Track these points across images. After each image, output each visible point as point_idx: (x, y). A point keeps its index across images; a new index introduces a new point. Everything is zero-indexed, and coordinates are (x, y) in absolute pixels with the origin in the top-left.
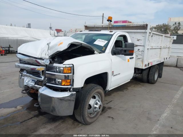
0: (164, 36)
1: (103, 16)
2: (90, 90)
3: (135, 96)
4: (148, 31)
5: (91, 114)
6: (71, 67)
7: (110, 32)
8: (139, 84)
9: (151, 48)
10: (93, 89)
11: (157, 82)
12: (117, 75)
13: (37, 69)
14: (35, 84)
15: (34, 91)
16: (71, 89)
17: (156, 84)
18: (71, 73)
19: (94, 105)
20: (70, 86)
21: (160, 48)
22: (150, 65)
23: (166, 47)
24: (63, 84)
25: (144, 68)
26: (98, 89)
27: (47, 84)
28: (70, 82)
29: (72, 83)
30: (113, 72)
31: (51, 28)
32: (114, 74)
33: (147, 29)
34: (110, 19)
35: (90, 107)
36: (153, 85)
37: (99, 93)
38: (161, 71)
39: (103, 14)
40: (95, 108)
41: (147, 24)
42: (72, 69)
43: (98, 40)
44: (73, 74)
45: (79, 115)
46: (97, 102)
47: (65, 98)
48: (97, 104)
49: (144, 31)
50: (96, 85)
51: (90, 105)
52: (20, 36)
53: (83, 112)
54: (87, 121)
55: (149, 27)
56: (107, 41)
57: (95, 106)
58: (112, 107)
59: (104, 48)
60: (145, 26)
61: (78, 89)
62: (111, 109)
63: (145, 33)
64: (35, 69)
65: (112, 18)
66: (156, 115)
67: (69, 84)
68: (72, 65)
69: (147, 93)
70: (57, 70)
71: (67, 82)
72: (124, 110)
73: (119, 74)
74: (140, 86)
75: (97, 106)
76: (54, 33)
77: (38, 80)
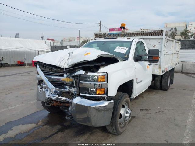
0: (174, 42)
1: (100, 24)
2: (120, 98)
3: (153, 103)
4: (164, 36)
5: (121, 123)
6: (104, 76)
7: (128, 39)
8: (152, 91)
9: (166, 53)
10: (123, 98)
11: (169, 89)
12: (140, 82)
13: (61, 80)
14: (59, 96)
15: (57, 103)
16: (106, 98)
17: (169, 90)
18: (105, 81)
19: (124, 114)
20: (104, 95)
21: (172, 54)
22: (166, 71)
23: (176, 53)
24: (98, 93)
25: (161, 74)
26: (127, 97)
27: (81, 94)
28: (104, 91)
29: (106, 91)
30: (137, 79)
31: (42, 38)
32: (138, 82)
33: (162, 35)
34: (123, 26)
35: (121, 116)
36: (166, 91)
37: (127, 101)
38: (172, 77)
39: (100, 21)
40: (126, 117)
41: (163, 30)
42: (106, 77)
43: (117, 47)
44: (107, 82)
45: (111, 126)
46: (127, 110)
47: (100, 108)
48: (127, 113)
49: (159, 37)
50: (124, 94)
51: (121, 114)
52: (14, 47)
53: (116, 122)
54: (119, 131)
55: (164, 33)
56: (128, 49)
57: (126, 115)
58: (135, 116)
59: (126, 55)
60: (160, 32)
61: (112, 97)
62: (135, 118)
63: (161, 39)
64: (59, 79)
65: (125, 25)
66: (182, 121)
67: (103, 93)
68: (106, 73)
69: (164, 99)
70: (90, 79)
71: (101, 91)
72: (148, 118)
73: (141, 81)
74: (154, 93)
75: (128, 115)
76: (50, 42)
77: (61, 92)
